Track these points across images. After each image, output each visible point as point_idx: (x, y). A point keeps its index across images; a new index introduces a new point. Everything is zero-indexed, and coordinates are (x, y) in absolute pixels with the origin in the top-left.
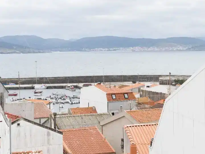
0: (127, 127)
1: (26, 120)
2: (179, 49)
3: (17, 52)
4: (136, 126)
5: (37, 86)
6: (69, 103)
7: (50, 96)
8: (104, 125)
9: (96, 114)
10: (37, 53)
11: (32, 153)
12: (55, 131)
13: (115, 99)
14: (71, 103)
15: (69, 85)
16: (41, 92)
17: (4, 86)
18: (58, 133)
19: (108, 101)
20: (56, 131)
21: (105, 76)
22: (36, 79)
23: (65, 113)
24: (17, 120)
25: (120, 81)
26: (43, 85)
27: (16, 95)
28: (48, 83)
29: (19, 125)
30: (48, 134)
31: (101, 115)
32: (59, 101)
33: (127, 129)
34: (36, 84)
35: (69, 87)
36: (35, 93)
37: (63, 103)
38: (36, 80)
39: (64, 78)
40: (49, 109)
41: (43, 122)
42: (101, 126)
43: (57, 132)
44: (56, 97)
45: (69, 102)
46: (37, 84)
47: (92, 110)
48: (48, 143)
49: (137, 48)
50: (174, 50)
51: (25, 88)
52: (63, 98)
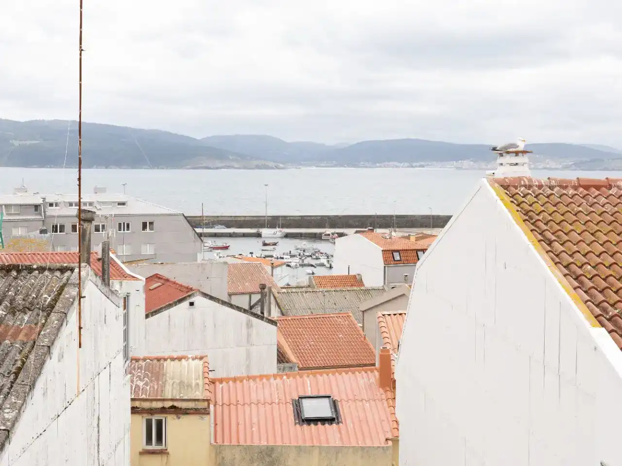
0: (383, 315)
1: (205, 295)
2: (548, 166)
3: (236, 166)
4: (400, 314)
5: (265, 232)
6: (325, 266)
7: (290, 252)
8: (365, 311)
9: (362, 288)
10: (272, 168)
11: (188, 358)
12: (261, 318)
13: (398, 261)
14: (329, 266)
15: (329, 231)
16: (275, 244)
17: (194, 230)
18: (268, 322)
19: (385, 264)
20: (265, 319)
21: (398, 217)
22: (266, 218)
23: (302, 285)
24: (189, 296)
25: (426, 227)
26: (278, 229)
27: (226, 248)
28: (288, 226)
29: (192, 304)
30: (249, 325)
31: (368, 291)
32: (308, 261)
33: (381, 319)
34: (265, 227)
35: (329, 235)
36: (265, 244)
37: (312, 266)
38: (265, 220)
39: (319, 218)
40: (271, 277)
41: (255, 301)
42: (362, 313)
43: (266, 321)
44: (302, 254)
45: (326, 263)
46: (267, 227)
47: (355, 281)
48: (248, 342)
49: (466, 163)
50: (540, 167)
51: (244, 235)
52: (314, 257)
